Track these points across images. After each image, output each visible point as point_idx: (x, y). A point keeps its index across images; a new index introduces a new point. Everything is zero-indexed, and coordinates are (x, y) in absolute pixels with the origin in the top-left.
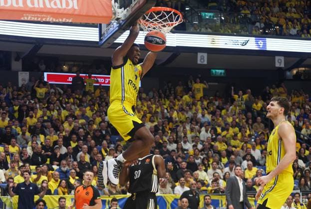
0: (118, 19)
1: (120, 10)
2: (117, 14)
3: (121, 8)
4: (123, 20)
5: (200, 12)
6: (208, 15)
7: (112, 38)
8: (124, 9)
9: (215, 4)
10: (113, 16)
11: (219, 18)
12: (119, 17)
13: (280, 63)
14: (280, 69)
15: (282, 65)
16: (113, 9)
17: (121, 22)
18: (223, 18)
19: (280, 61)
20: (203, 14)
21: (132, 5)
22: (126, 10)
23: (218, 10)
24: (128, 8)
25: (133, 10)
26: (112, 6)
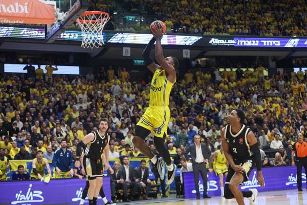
0: (59, 21)
1: (60, 14)
2: (59, 17)
3: (61, 12)
5: (125, 15)
6: (131, 18)
7: (54, 35)
8: (64, 13)
9: (136, 9)
10: (56, 19)
11: (139, 20)
12: (60, 19)
13: (187, 55)
14: (187, 59)
15: (189, 56)
16: (55, 13)
17: (62, 23)
18: (142, 20)
19: (186, 53)
20: (127, 17)
21: (70, 10)
22: (65, 14)
23: (139, 14)
24: (67, 12)
25: (71, 13)
26: (54, 11)
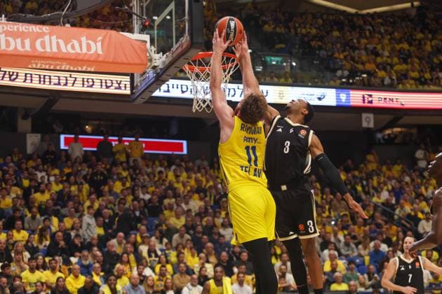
0: (154, 67)
1: (157, 56)
2: (154, 61)
3: (158, 53)
4: (160, 69)
5: (265, 56)
6: (274, 61)
7: (147, 91)
8: (163, 55)
9: (283, 46)
10: (149, 64)
11: (289, 64)
12: (156, 64)
13: (369, 122)
14: (369, 129)
15: (371, 125)
16: (148, 55)
17: (159, 71)
18: (294, 64)
19: (368, 120)
20: (268, 59)
21: (173, 49)
22: (165, 56)
23: (287, 53)
24: (167, 54)
25: (175, 55)
26: (147, 51)
